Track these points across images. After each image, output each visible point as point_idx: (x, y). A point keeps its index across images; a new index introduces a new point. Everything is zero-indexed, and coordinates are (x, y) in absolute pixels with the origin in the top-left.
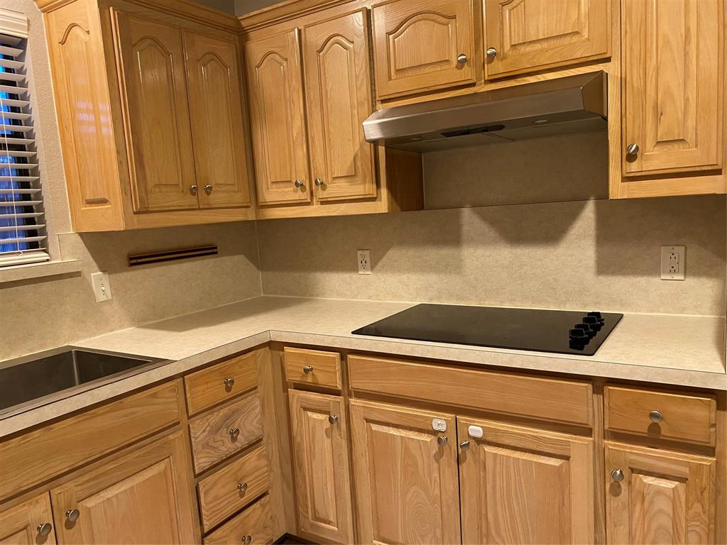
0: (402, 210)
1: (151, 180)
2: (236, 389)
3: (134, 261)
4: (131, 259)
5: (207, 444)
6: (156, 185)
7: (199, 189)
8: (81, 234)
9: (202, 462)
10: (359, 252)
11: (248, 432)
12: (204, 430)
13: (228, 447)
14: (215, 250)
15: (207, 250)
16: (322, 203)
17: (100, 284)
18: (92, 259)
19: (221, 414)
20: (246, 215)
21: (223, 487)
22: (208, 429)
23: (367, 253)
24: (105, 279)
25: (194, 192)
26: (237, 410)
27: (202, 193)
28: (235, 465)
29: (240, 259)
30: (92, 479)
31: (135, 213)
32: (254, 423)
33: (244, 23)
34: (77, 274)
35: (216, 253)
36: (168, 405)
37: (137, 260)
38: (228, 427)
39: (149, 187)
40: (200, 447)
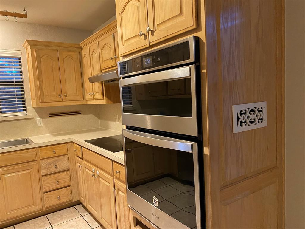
0: (114, 103)
1: (45, 93)
2: (57, 155)
3: (50, 115)
4: (49, 115)
5: (46, 167)
6: (48, 95)
7: (62, 96)
8: (34, 108)
9: (44, 172)
10: (116, 115)
11: (62, 167)
12: (45, 164)
13: (54, 170)
14: (80, 113)
15: (78, 113)
16: (96, 100)
17: (39, 121)
18: (37, 115)
19: (52, 160)
20: (82, 102)
21: (51, 180)
22: (47, 163)
23: (117, 116)
26: (58, 160)
27: (63, 97)
28: (56, 175)
29: (91, 116)
30: (7, 170)
31: (40, 103)
32: (65, 164)
34: (33, 118)
35: (81, 114)
36: (31, 155)
37: (51, 115)
38: (54, 164)
39: (45, 95)
40: (43, 168)
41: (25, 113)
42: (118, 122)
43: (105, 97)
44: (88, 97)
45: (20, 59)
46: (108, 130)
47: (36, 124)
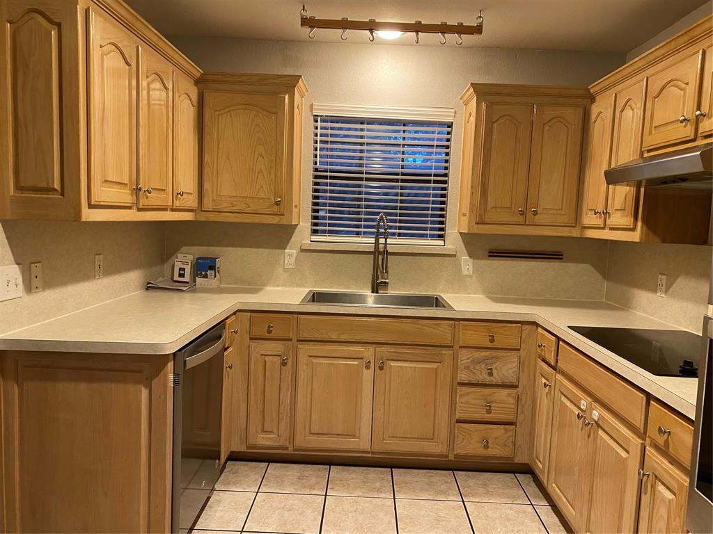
0: (664, 242)
1: (491, 203)
2: (495, 344)
3: (491, 254)
4: (490, 252)
5: (468, 367)
6: (493, 208)
7: (527, 212)
8: (460, 233)
9: (463, 376)
10: (660, 276)
11: (504, 375)
12: (468, 359)
13: (483, 377)
14: (561, 257)
15: (555, 256)
16: (611, 229)
17: (467, 264)
18: (464, 248)
19: (483, 354)
20: (571, 232)
21: (474, 399)
22: (471, 359)
23: (664, 277)
24: (470, 261)
25: (523, 213)
26: (496, 357)
27: (529, 215)
28: (487, 391)
29: (588, 267)
31: (476, 223)
32: (510, 372)
33: (592, 91)
34: (454, 256)
35: (562, 259)
36: (443, 333)
37: (495, 254)
38: (486, 365)
39: (488, 208)
40: (463, 367)
41: (441, 243)
42: (663, 296)
43: (639, 224)
44: (589, 219)
45: (450, 125)
46: (627, 310)
47: (460, 270)
